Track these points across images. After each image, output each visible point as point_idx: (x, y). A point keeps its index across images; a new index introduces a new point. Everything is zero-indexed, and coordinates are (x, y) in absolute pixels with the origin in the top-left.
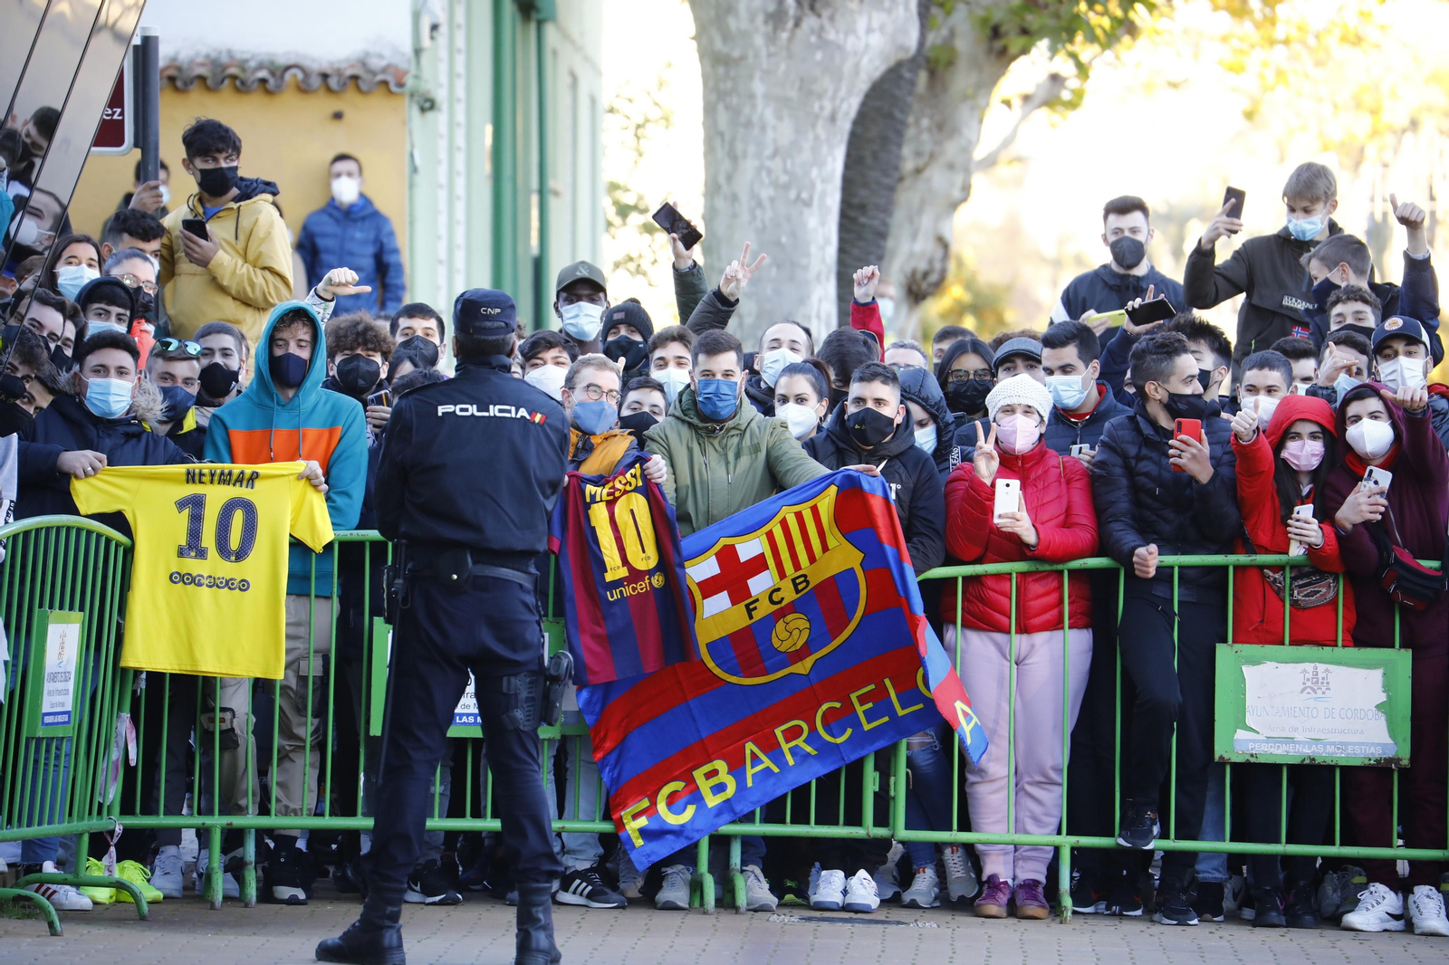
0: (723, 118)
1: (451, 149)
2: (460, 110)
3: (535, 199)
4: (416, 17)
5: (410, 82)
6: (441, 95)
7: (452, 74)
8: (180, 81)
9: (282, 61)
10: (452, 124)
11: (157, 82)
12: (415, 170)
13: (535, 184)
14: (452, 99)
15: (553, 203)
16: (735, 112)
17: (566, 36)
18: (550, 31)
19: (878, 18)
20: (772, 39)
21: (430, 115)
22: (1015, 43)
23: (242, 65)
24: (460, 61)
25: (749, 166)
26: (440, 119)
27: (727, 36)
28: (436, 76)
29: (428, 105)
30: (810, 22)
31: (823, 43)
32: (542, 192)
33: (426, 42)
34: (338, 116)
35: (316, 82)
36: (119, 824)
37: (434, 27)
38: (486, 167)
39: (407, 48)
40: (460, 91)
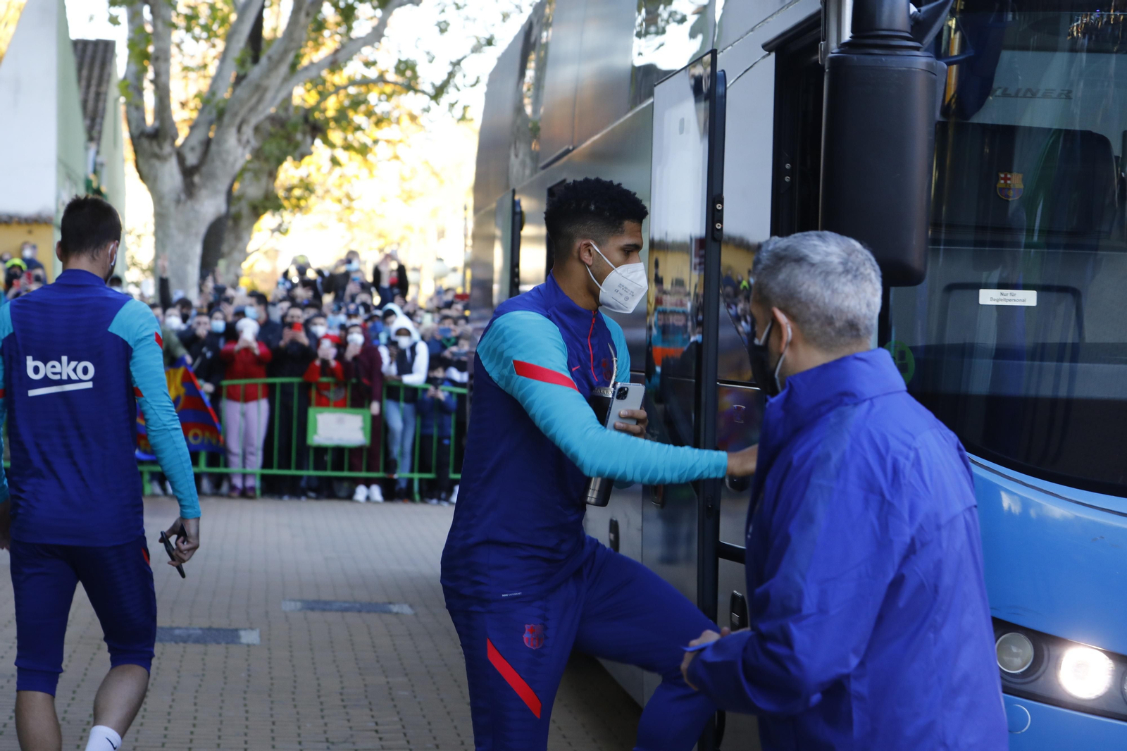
4: (58, 200)
5: (55, 221)
9: (12, 213)
19: (212, 202)
20: (176, 208)
25: (170, 249)
30: (191, 203)
34: (30, 232)
35: (22, 221)
39: (53, 208)
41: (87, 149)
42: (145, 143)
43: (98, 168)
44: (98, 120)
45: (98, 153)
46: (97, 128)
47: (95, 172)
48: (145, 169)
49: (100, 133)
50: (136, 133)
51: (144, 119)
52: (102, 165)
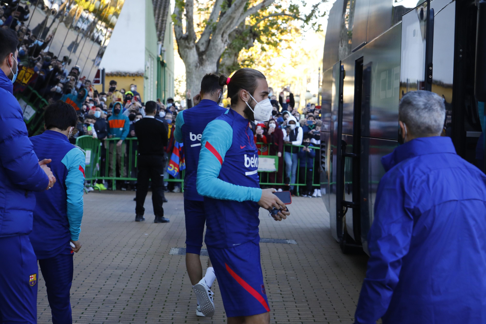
0: (189, 80)
1: (151, 84)
2: (152, 79)
3: (163, 92)
4: (145, 66)
5: (144, 75)
6: (149, 77)
7: (151, 74)
8: (108, 75)
9: (126, 72)
10: (151, 81)
11: (105, 75)
12: (145, 87)
13: (163, 89)
14: (151, 77)
15: (166, 92)
16: (190, 80)
17: (168, 69)
18: (166, 68)
19: (211, 67)
20: (196, 69)
21: (147, 80)
22: (232, 71)
23: (121, 73)
24: (152, 72)
25: (192, 87)
26: (149, 80)
27: (189, 69)
28: (148, 74)
29: (147, 78)
30: (201, 67)
31: (203, 70)
32: (165, 91)
33: (147, 69)
34: (134, 80)
35: (131, 75)
36: (96, 179)
37: (148, 68)
38: (156, 87)
39: (144, 70)
40: (152, 76)
41: (158, 44)
42: (182, 42)
43: (163, 52)
44: (163, 32)
45: (162, 46)
46: (162, 35)
47: (161, 54)
48: (182, 53)
49: (163, 37)
50: (179, 38)
51: (182, 31)
52: (164, 51)
